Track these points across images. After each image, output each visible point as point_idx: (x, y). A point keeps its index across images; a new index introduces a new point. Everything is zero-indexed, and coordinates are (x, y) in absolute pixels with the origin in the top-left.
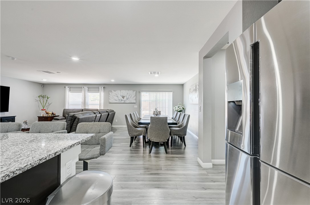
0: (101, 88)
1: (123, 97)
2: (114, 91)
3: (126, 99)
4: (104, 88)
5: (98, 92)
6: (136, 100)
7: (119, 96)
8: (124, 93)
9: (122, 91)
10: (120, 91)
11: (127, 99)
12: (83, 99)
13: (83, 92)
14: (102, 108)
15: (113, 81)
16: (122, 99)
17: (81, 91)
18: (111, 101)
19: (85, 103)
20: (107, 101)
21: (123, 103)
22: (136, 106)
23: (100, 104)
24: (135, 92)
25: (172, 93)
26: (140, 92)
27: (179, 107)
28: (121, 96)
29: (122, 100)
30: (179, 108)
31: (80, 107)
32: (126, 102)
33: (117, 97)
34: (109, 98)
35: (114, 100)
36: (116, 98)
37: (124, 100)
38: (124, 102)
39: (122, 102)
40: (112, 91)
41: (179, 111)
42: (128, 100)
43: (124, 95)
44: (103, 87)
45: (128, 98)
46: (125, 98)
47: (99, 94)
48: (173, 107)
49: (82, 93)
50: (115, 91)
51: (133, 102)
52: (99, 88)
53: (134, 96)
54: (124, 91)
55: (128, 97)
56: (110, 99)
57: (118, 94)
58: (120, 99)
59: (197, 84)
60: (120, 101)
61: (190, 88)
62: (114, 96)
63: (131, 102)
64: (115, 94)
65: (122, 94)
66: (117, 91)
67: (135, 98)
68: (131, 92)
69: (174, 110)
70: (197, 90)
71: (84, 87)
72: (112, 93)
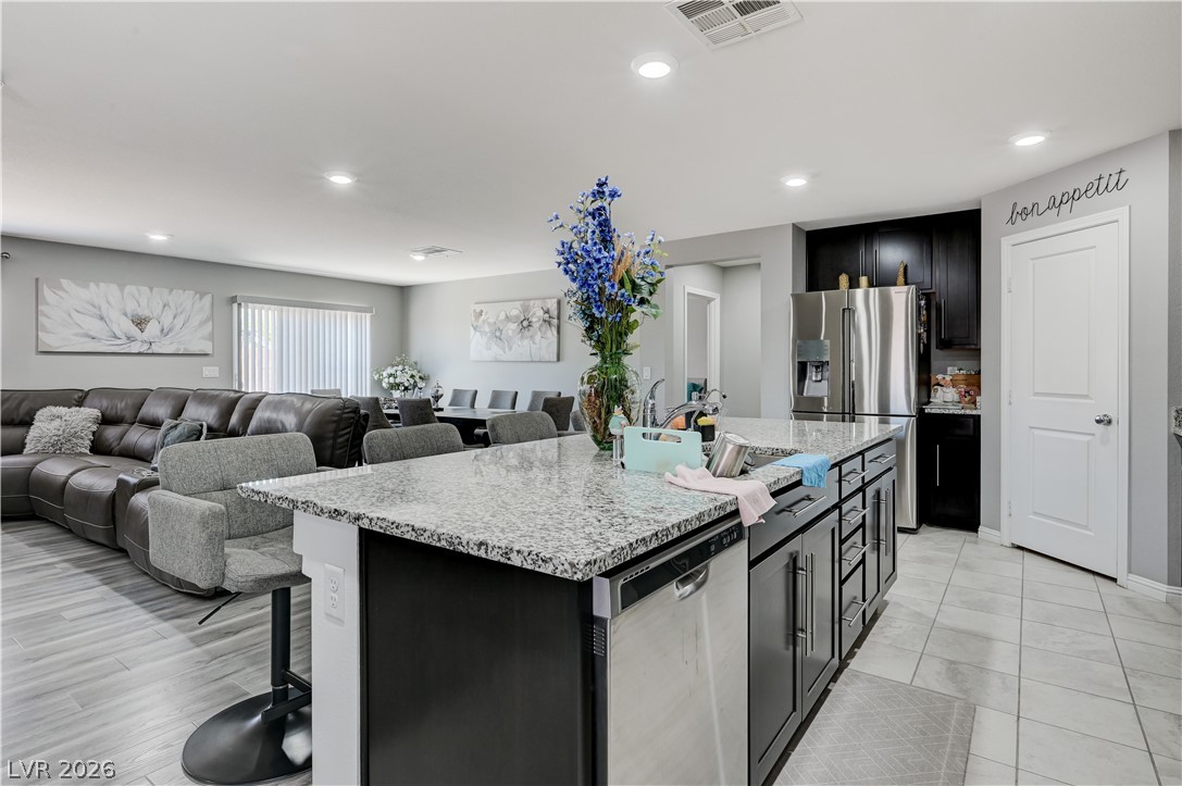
1: (140, 323)
2: (77, 283)
3: (158, 333)
7: (114, 315)
8: (144, 302)
9: (129, 289)
10: (122, 287)
11: (165, 332)
15: (157, 240)
16: (135, 330)
18: (52, 342)
20: (25, 342)
21: (140, 354)
22: (212, 371)
24: (208, 297)
25: (369, 316)
28: (125, 314)
29: (130, 339)
32: (155, 349)
33: (102, 318)
34: (42, 319)
35: (76, 335)
36: (95, 326)
37: (146, 335)
38: (144, 349)
39: (135, 348)
40: (63, 282)
42: (167, 340)
43: (145, 313)
45: (170, 330)
46: (152, 329)
50: (86, 287)
51: (195, 350)
53: (205, 322)
54: (145, 289)
55: (167, 321)
56: (46, 332)
57: (104, 307)
58: (119, 334)
59: (532, 303)
60: (119, 342)
61: (478, 311)
62: (74, 314)
63: (185, 349)
64: (88, 302)
65: (131, 307)
66: (97, 285)
67: (208, 328)
68: (184, 298)
69: (384, 385)
70: (534, 320)
72: (61, 293)
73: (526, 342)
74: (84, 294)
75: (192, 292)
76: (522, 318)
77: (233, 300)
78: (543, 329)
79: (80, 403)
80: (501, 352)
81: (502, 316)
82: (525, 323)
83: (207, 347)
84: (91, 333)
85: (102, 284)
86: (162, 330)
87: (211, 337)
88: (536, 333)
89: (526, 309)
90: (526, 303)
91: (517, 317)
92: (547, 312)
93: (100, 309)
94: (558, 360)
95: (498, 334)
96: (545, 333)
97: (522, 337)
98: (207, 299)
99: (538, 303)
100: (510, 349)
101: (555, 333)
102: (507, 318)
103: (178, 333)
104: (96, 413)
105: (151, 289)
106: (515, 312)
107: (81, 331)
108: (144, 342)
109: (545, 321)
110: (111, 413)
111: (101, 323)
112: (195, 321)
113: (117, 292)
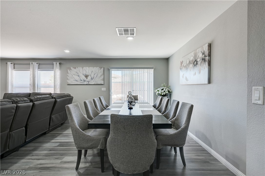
0: (56, 65)
1: (87, 76)
4: (60, 64)
5: (52, 69)
6: (104, 80)
7: (81, 75)
8: (87, 71)
9: (84, 68)
10: (83, 68)
11: (92, 79)
12: (32, 79)
13: (31, 70)
14: (58, 91)
16: (85, 78)
17: (28, 69)
18: (70, 82)
19: (34, 85)
20: (64, 83)
21: (86, 85)
22: (104, 89)
23: (55, 86)
24: (102, 69)
25: (152, 70)
26: (109, 70)
27: (162, 89)
28: (83, 75)
29: (84, 81)
30: (163, 91)
31: (28, 91)
32: (90, 83)
33: (79, 76)
34: (68, 77)
35: (74, 80)
36: (77, 78)
37: (88, 80)
38: (87, 83)
39: (85, 83)
40: (72, 68)
41: (162, 94)
42: (92, 81)
43: (87, 74)
44: (58, 64)
45: (93, 78)
46: (89, 78)
47: (53, 72)
48: (154, 90)
49: (29, 72)
50: (75, 68)
51: (99, 83)
52: (53, 64)
53: (102, 75)
54: (88, 68)
55: (92, 76)
56: (68, 80)
57: (79, 73)
58: (82, 80)
60: (82, 82)
62: (73, 75)
63: (97, 83)
64: (76, 72)
65: (84, 73)
66: (78, 68)
67: (102, 77)
68: (97, 69)
69: (157, 94)
70: (198, 60)
71: (33, 62)
72: (71, 70)
74: (75, 70)
75: (99, 67)
78: (202, 64)
82: (195, 63)
83: (102, 82)
84: (76, 80)
85: (79, 68)
86: (91, 78)
89: (195, 55)
90: (196, 51)
91: (192, 60)
92: (204, 53)
93: (78, 74)
96: (203, 67)
97: (194, 71)
99: (200, 49)
102: (189, 62)
103: (95, 79)
106: (192, 58)
107: (74, 79)
108: (87, 81)
109: (203, 59)
111: (78, 77)
112: (99, 75)
113: (82, 69)
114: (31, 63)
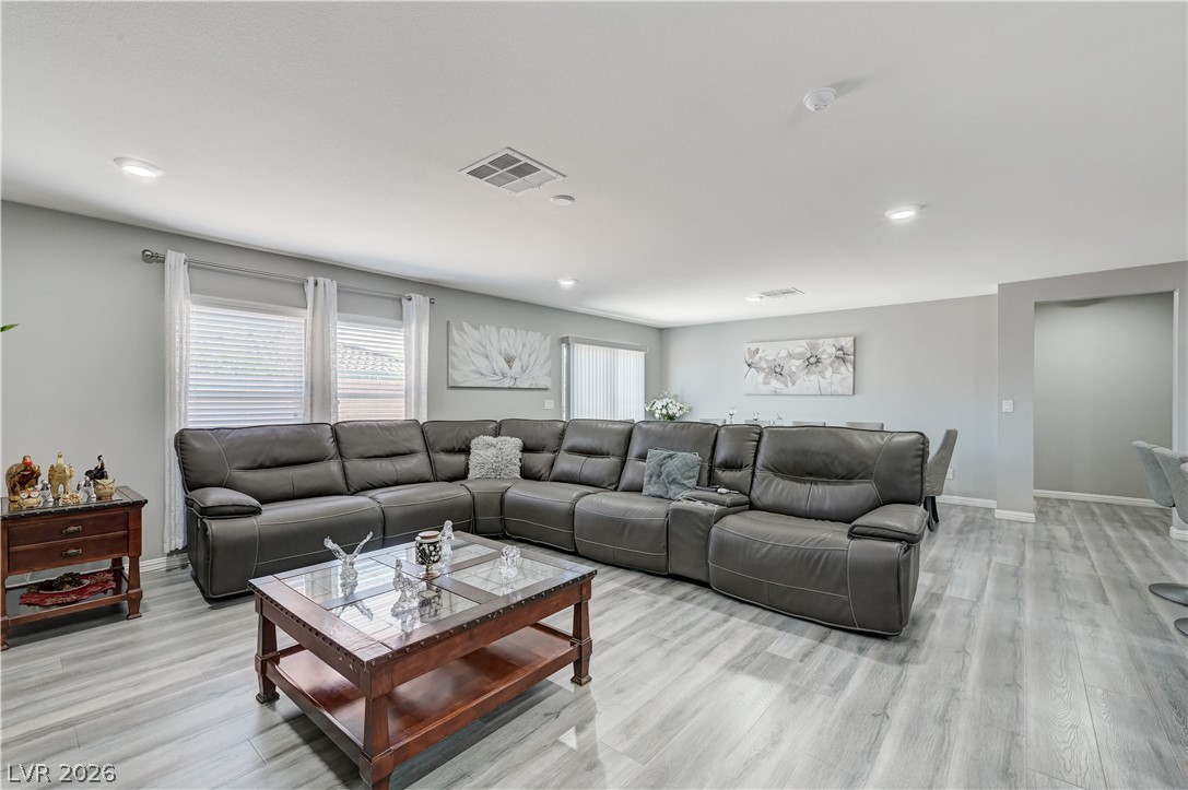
0: (418, 304)
1: (509, 361)
2: (472, 326)
3: (520, 369)
5: (397, 322)
7: (494, 354)
8: (511, 343)
9: (503, 330)
10: (499, 329)
11: (524, 369)
16: (506, 368)
18: (459, 378)
20: (442, 380)
21: (509, 388)
22: (548, 404)
25: (642, 354)
26: (560, 343)
28: (501, 353)
29: (504, 375)
32: (518, 384)
33: (487, 357)
34: (451, 357)
35: (472, 371)
36: (481, 363)
37: (513, 372)
38: (512, 384)
39: (506, 383)
40: (465, 324)
42: (524, 376)
43: (512, 352)
44: (426, 303)
45: (527, 367)
46: (516, 365)
47: (401, 332)
50: (477, 328)
51: (541, 385)
52: (401, 300)
53: (548, 359)
54: (512, 331)
55: (525, 359)
56: (454, 368)
57: (488, 346)
58: (497, 371)
59: (821, 341)
60: (497, 378)
61: (753, 349)
62: (471, 353)
63: (535, 384)
64: (479, 343)
65: (504, 345)
66: (484, 327)
67: (549, 365)
68: (534, 338)
70: (823, 356)
71: (321, 280)
72: (463, 334)
73: (813, 377)
74: (476, 335)
75: (540, 334)
76: (809, 355)
77: (565, 340)
78: (836, 365)
79: (497, 433)
80: (782, 386)
81: (784, 353)
82: (812, 360)
83: (548, 382)
84: (481, 370)
85: (486, 326)
86: (522, 367)
87: (550, 374)
88: (827, 369)
89: (813, 347)
90: (814, 341)
91: (802, 354)
92: (841, 349)
93: (486, 349)
94: (854, 393)
95: (778, 370)
96: (838, 368)
97: (808, 373)
98: (549, 339)
99: (831, 341)
100: (794, 383)
101: (851, 370)
102: (790, 356)
103: (531, 370)
104: (518, 442)
105: (516, 330)
106: (799, 350)
107: (473, 368)
108: (511, 378)
109: (838, 357)
110: (531, 443)
111: (487, 361)
112: (541, 360)
113: (496, 334)
114: (311, 280)
